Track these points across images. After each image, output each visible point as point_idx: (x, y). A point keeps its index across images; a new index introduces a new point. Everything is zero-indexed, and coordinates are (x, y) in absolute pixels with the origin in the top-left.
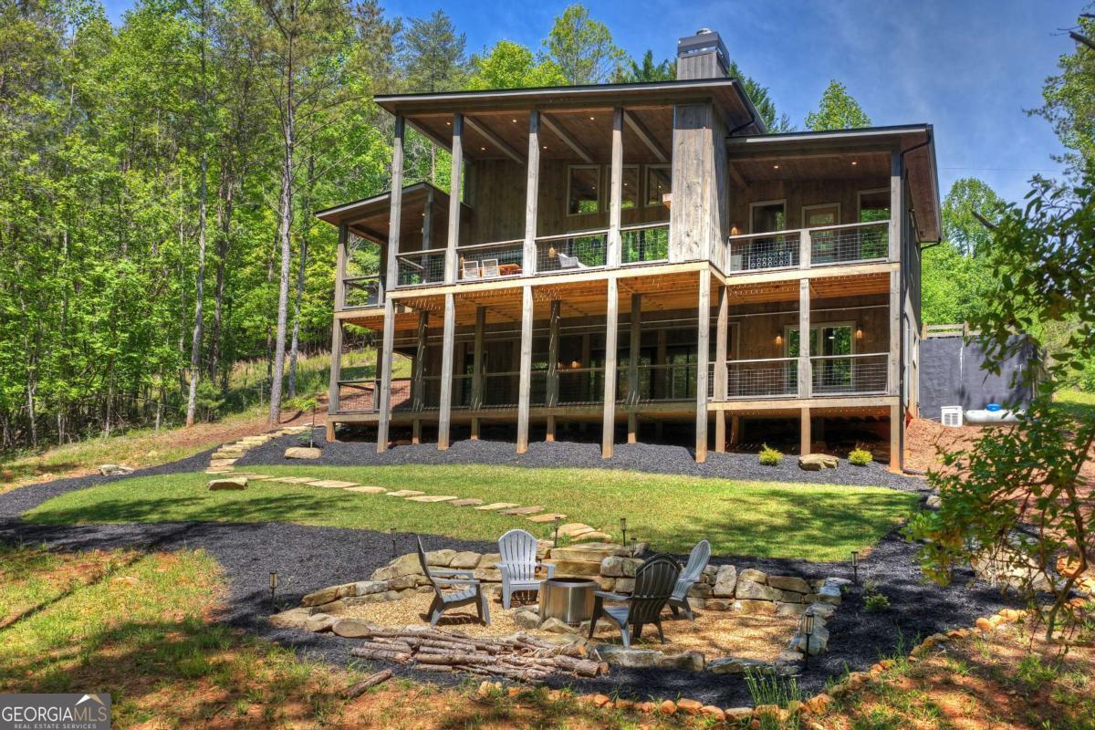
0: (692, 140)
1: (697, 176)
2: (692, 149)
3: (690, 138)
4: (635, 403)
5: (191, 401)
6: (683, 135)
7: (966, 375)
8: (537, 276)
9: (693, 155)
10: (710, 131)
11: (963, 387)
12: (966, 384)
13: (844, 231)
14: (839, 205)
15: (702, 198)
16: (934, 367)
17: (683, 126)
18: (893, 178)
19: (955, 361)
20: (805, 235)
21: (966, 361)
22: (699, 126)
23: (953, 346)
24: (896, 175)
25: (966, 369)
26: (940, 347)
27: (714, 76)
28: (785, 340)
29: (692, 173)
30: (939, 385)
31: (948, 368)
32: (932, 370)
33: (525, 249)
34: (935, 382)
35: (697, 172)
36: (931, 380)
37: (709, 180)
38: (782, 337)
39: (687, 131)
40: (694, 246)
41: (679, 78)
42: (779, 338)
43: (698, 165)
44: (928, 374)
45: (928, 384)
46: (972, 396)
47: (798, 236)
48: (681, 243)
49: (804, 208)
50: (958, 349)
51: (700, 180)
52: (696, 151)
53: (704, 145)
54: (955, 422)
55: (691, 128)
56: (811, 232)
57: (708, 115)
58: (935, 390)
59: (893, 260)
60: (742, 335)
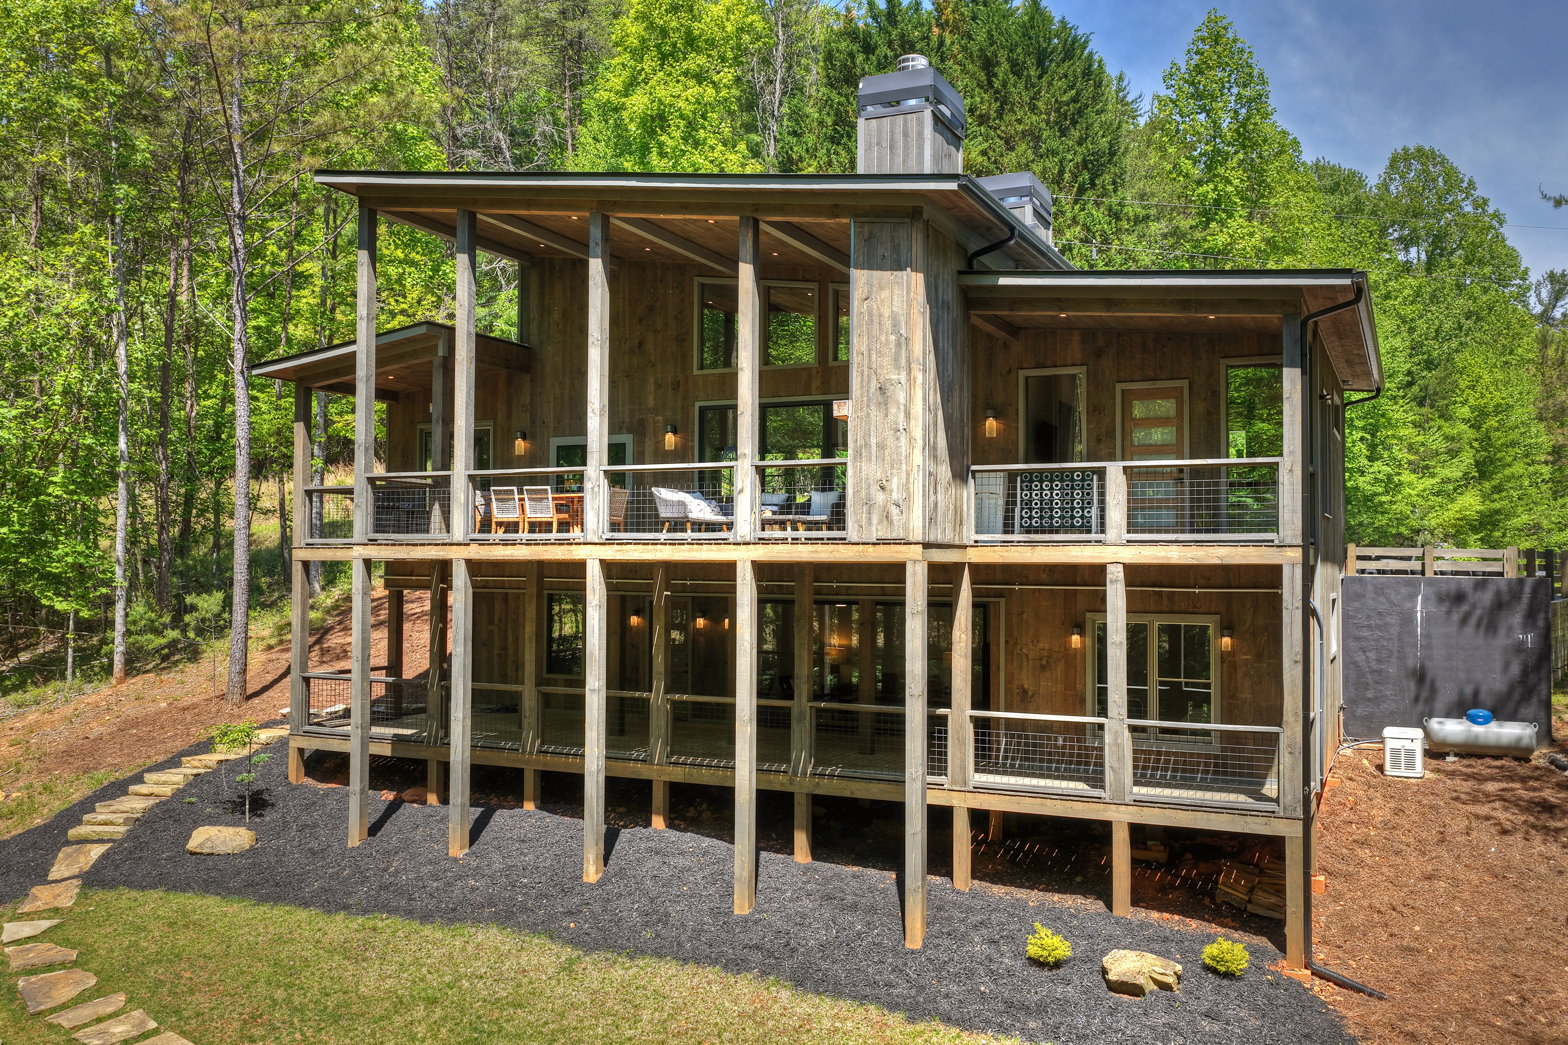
0: (885, 294)
1: (898, 367)
2: (886, 312)
3: (881, 288)
4: (804, 773)
5: (118, 640)
6: (870, 284)
7: (1427, 647)
8: (609, 542)
9: (888, 324)
10: (920, 277)
11: (1422, 667)
12: (1429, 664)
13: (1196, 471)
14: (1185, 383)
15: (908, 415)
16: (1369, 627)
17: (870, 265)
18: (1286, 371)
19: (1407, 619)
20: (1115, 471)
21: (1428, 619)
22: (899, 266)
23: (1404, 591)
24: (1292, 365)
25: (1426, 635)
26: (1380, 590)
27: (927, 170)
28: (1088, 641)
29: (886, 361)
30: (1379, 661)
31: (1394, 631)
32: (1365, 633)
33: (588, 485)
34: (1372, 655)
35: (896, 359)
36: (1364, 650)
37: (920, 377)
38: (1082, 633)
39: (877, 274)
40: (894, 511)
41: (861, 170)
42: (1076, 639)
43: (898, 345)
44: (1358, 639)
45: (1360, 658)
46: (1439, 684)
47: (1101, 473)
48: (869, 503)
49: (1119, 387)
50: (1412, 597)
51: (903, 377)
52: (894, 317)
53: (909, 306)
54: (1410, 765)
55: (881, 268)
56: (1125, 468)
57: (917, 245)
58: (1373, 671)
59: (1288, 541)
60: (1009, 626)
